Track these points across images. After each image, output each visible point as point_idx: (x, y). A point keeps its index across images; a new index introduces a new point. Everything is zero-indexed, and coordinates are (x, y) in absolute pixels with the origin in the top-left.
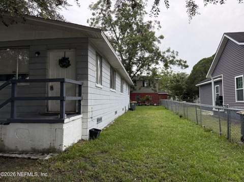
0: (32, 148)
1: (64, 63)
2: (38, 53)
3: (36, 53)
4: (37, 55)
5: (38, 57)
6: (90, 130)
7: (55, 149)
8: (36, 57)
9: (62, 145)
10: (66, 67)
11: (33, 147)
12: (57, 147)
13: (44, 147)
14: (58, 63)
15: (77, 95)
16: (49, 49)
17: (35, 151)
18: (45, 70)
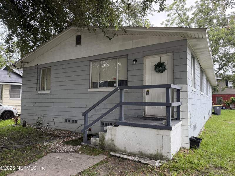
0: (139, 151)
1: (160, 68)
2: (136, 61)
3: (134, 61)
4: (135, 63)
5: (135, 64)
6: (190, 138)
7: (163, 156)
8: (134, 64)
9: (170, 152)
10: (162, 72)
11: (141, 151)
12: (165, 154)
13: (151, 153)
14: (154, 69)
15: (175, 100)
16: (145, 56)
17: (142, 155)
18: (142, 76)
